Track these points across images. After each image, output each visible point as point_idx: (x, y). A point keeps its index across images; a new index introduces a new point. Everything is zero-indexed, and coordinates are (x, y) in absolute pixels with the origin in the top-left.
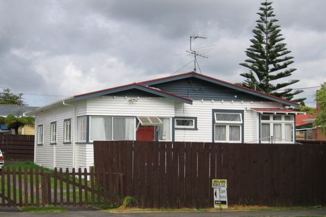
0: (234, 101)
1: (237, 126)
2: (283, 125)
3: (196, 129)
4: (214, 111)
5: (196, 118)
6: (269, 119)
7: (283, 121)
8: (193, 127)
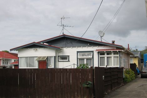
0: (88, 46)
1: (90, 59)
2: (113, 58)
3: (69, 61)
4: (78, 52)
5: (69, 56)
6: (104, 55)
7: (112, 55)
8: (67, 60)
